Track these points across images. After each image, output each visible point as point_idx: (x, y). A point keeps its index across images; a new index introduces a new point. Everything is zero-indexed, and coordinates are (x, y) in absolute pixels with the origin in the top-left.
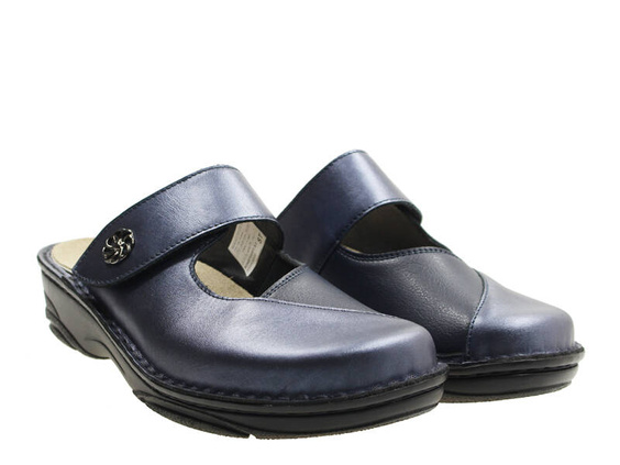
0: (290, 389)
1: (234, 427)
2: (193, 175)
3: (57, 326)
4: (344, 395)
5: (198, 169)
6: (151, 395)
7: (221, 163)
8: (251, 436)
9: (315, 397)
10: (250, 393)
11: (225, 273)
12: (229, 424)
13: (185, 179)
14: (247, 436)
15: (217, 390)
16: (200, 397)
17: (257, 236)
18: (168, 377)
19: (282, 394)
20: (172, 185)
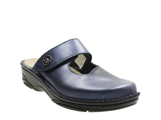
0: (99, 98)
1: (83, 109)
2: (68, 41)
3: (26, 82)
4: (114, 100)
5: (69, 39)
6: (58, 101)
7: (75, 38)
8: (87, 111)
9: (106, 101)
10: (88, 100)
11: (74, 68)
12: (81, 108)
13: (65, 42)
14: (86, 111)
15: (78, 99)
16: (73, 101)
17: (83, 58)
18: (63, 95)
19: (97, 100)
20: (62, 44)
